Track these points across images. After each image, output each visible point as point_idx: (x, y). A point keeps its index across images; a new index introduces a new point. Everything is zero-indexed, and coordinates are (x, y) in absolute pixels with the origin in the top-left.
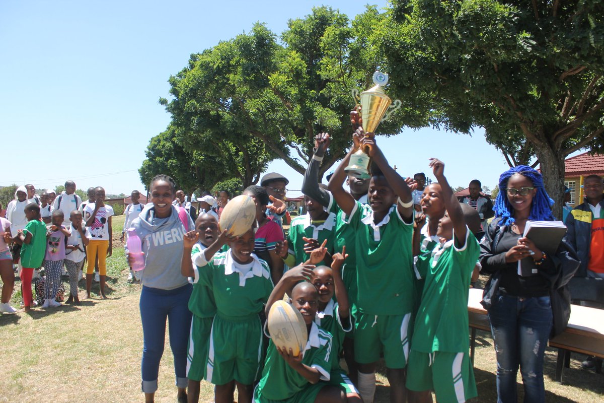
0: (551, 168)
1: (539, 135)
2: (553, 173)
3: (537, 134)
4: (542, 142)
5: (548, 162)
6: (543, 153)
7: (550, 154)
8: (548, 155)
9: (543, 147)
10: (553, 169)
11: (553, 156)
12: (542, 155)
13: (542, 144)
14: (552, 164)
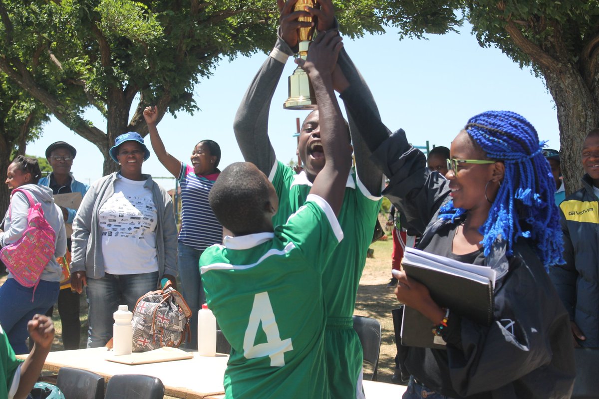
0: (579, 118)
1: (553, 46)
2: (583, 126)
3: (549, 45)
4: (560, 61)
5: (572, 104)
6: (562, 86)
7: (576, 87)
8: (573, 89)
9: (561, 72)
10: (582, 120)
11: (583, 90)
12: (561, 90)
13: (560, 65)
14: (580, 108)
